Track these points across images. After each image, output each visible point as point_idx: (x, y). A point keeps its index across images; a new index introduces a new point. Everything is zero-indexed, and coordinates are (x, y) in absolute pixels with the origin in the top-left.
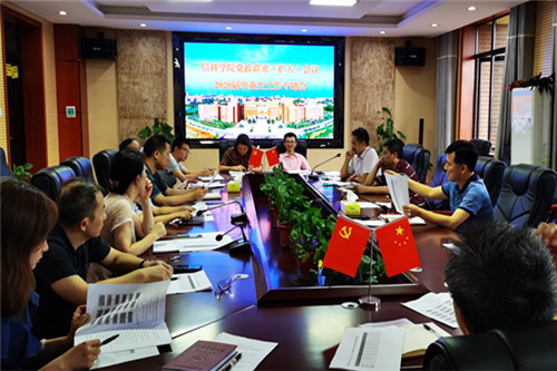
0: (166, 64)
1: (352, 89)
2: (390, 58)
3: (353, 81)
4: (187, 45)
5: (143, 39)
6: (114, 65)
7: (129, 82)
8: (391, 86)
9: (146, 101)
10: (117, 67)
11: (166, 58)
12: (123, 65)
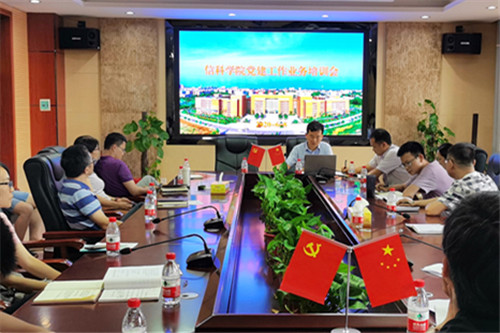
0: (157, 54)
1: (385, 80)
2: (435, 45)
3: (386, 71)
4: (182, 34)
5: (131, 28)
6: (96, 56)
7: (113, 74)
8: (436, 77)
9: (133, 93)
10: (100, 58)
11: (157, 48)
12: (107, 56)
